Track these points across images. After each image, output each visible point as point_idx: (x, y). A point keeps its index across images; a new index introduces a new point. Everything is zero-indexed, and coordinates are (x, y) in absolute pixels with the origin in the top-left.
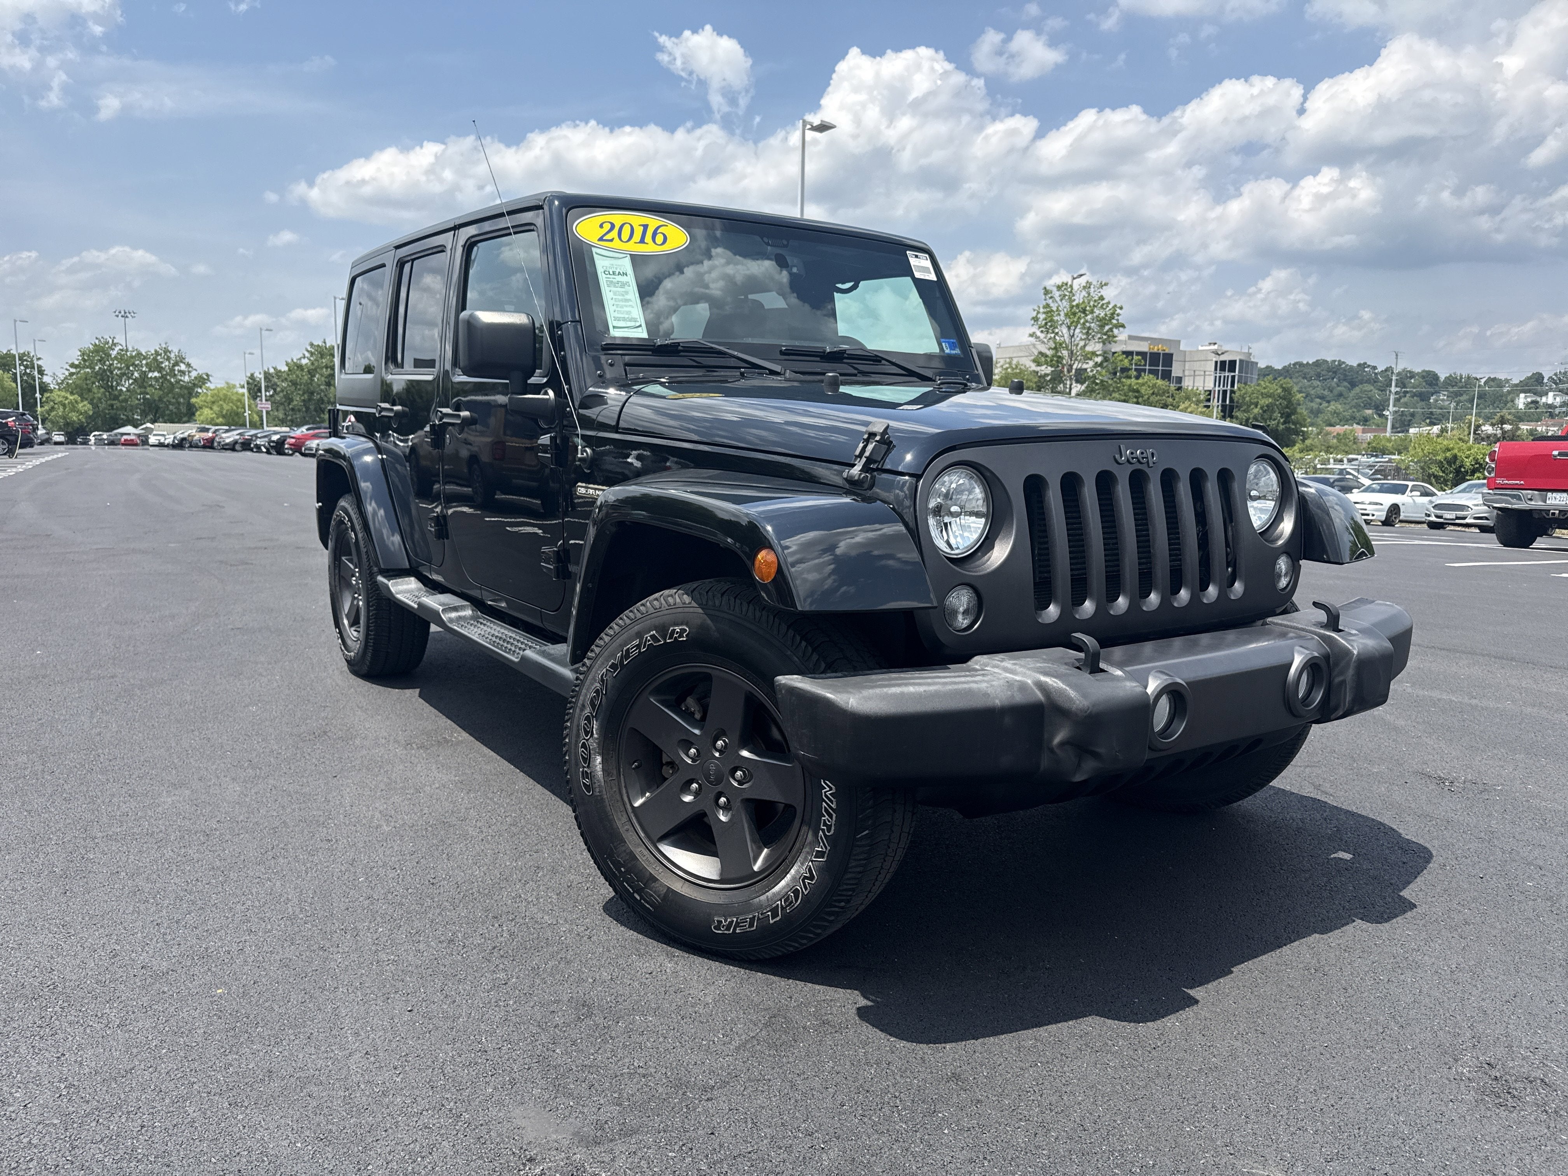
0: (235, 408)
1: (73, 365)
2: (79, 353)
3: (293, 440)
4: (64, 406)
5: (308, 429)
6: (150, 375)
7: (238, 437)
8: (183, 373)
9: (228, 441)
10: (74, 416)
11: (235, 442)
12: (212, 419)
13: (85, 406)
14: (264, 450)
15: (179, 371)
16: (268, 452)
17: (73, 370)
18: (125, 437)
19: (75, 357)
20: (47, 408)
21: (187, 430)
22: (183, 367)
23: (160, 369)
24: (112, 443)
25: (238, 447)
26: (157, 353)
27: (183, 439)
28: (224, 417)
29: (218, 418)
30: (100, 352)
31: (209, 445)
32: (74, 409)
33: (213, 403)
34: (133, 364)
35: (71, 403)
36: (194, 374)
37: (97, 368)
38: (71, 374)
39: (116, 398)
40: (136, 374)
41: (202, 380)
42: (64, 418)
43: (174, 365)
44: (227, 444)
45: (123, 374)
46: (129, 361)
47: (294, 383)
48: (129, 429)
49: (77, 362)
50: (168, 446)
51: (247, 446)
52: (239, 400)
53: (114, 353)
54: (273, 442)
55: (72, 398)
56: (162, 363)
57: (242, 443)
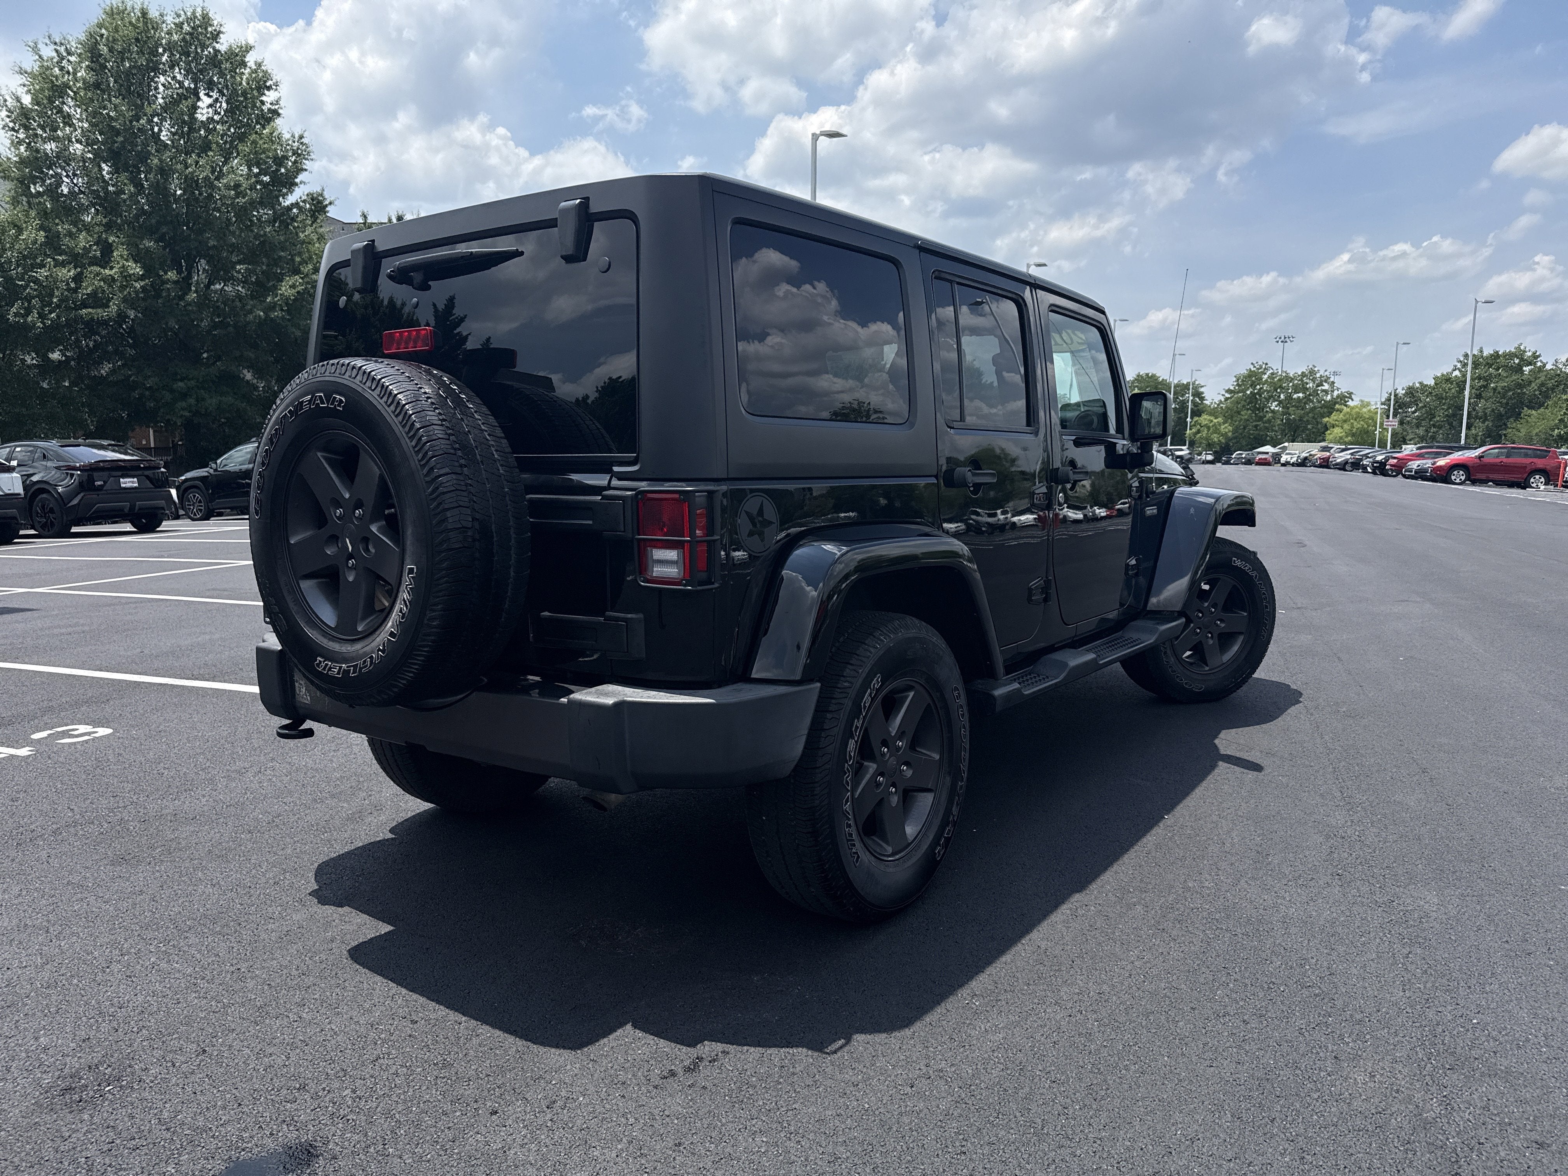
0: (1366, 426)
1: (1229, 391)
2: (1235, 379)
3: (1395, 461)
4: (1209, 428)
5: (1418, 449)
6: (1295, 396)
7: (1349, 457)
8: (1326, 392)
9: (1339, 461)
10: (1215, 438)
11: (1346, 462)
12: (1341, 438)
13: (1226, 428)
14: (1369, 470)
15: (1323, 391)
16: (1374, 473)
17: (1228, 395)
18: (1261, 456)
19: (1231, 384)
20: (1194, 430)
21: (1313, 450)
22: (1326, 386)
23: (1304, 389)
24: (1249, 462)
25: (1347, 467)
26: (1303, 375)
27: (1306, 458)
28: (1353, 435)
29: (1347, 437)
30: (1252, 378)
31: (1325, 464)
32: (1217, 431)
33: (1345, 421)
34: (1281, 387)
35: (1214, 425)
36: (1336, 393)
37: (1248, 392)
38: (1226, 399)
39: (1261, 419)
40: (1282, 396)
41: (1344, 398)
42: (1207, 439)
43: (1318, 386)
44: (1337, 464)
45: (1270, 397)
46: (1279, 383)
47: (1439, 398)
48: (1268, 448)
49: (1232, 388)
50: (1293, 465)
51: (1356, 465)
52: (1372, 418)
53: (1265, 377)
54: (1377, 462)
55: (1216, 421)
56: (1307, 384)
57: (1352, 463)
